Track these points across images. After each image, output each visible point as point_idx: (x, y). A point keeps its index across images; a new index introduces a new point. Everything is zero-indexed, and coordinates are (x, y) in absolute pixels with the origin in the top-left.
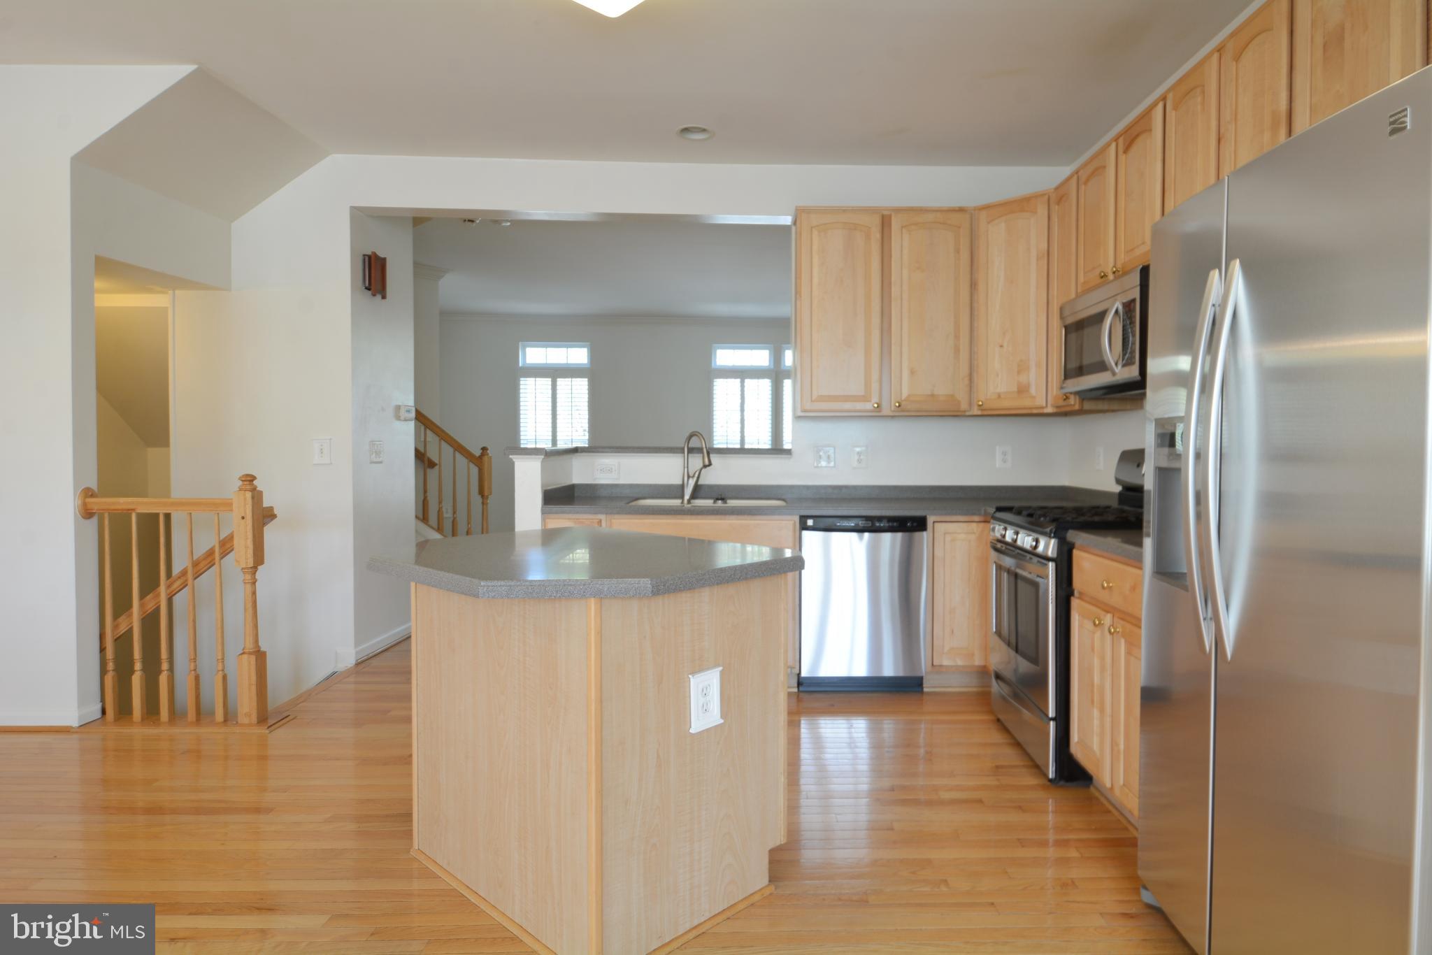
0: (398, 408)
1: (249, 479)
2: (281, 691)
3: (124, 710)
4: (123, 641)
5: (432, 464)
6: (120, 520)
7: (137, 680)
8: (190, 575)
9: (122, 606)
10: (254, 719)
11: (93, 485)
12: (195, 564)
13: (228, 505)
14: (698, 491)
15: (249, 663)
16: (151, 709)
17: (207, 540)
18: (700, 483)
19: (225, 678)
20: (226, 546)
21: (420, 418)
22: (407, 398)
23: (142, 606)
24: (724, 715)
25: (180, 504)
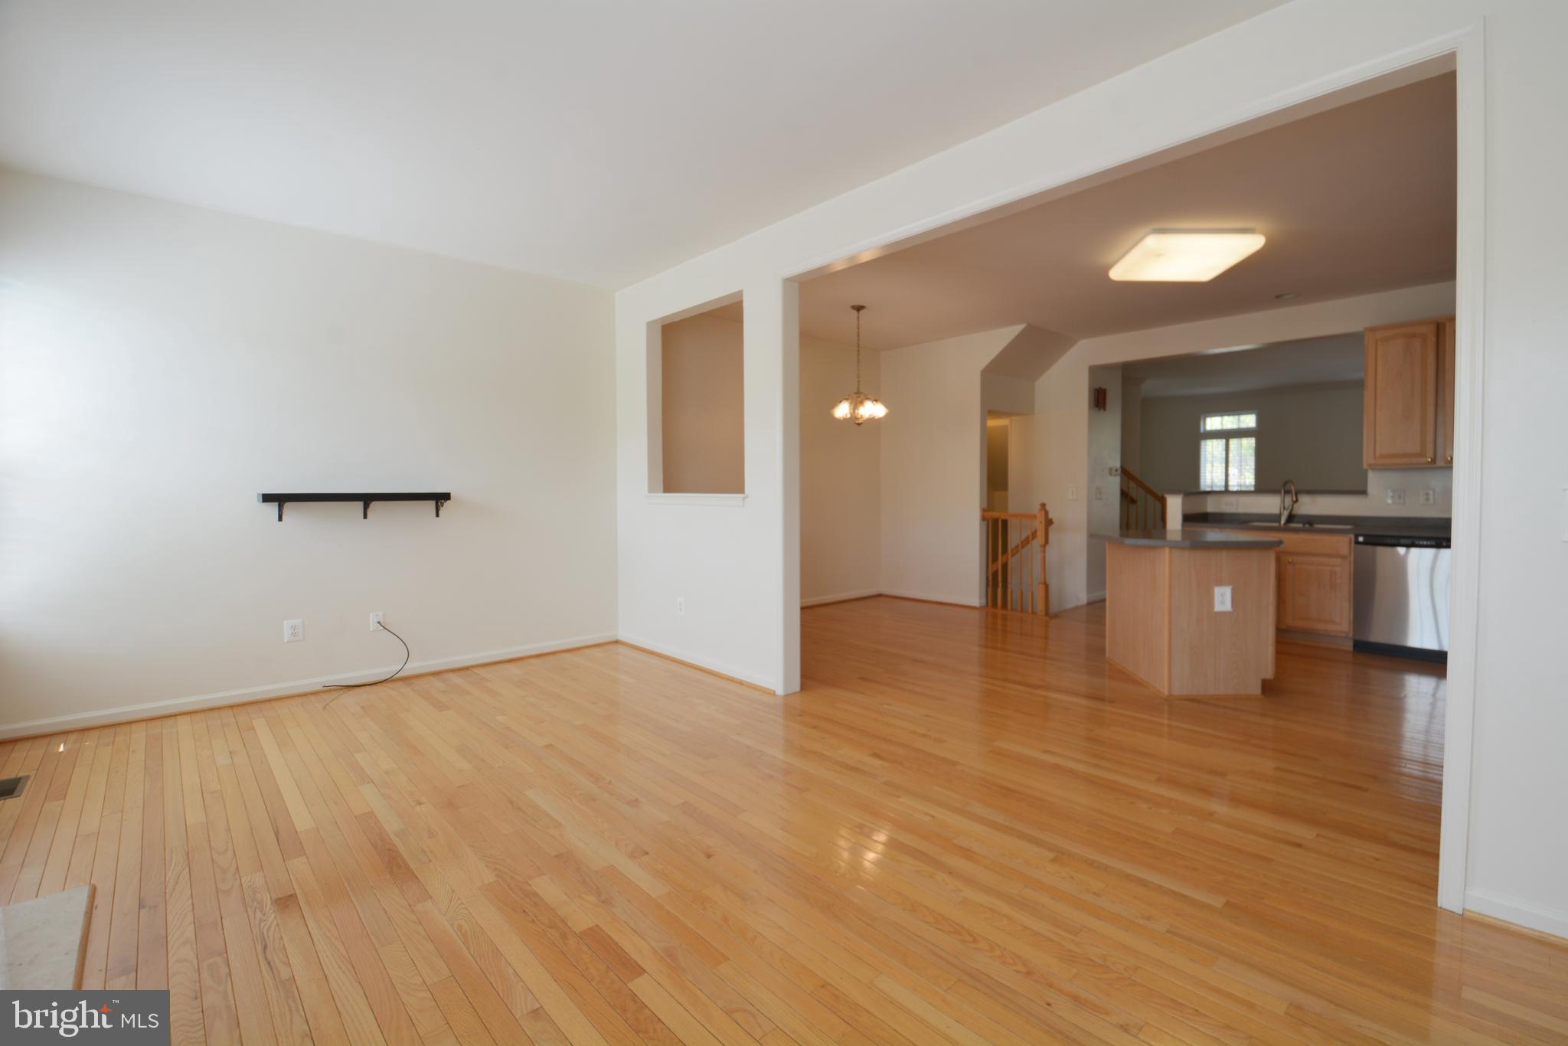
0: (1111, 469)
1: (1043, 505)
2: (1054, 608)
3: (995, 605)
4: (995, 574)
5: (1133, 501)
6: (996, 521)
7: (1000, 590)
8: (1020, 547)
9: (995, 559)
10: (1043, 613)
11: (986, 508)
12: (1022, 542)
13: (1034, 517)
14: (1291, 518)
15: (1042, 587)
16: (1004, 606)
17: (1026, 533)
18: (1294, 512)
19: (1032, 594)
20: (1034, 535)
21: (1125, 472)
22: (1117, 464)
23: (1002, 559)
24: (1233, 606)
25: (1016, 516)
